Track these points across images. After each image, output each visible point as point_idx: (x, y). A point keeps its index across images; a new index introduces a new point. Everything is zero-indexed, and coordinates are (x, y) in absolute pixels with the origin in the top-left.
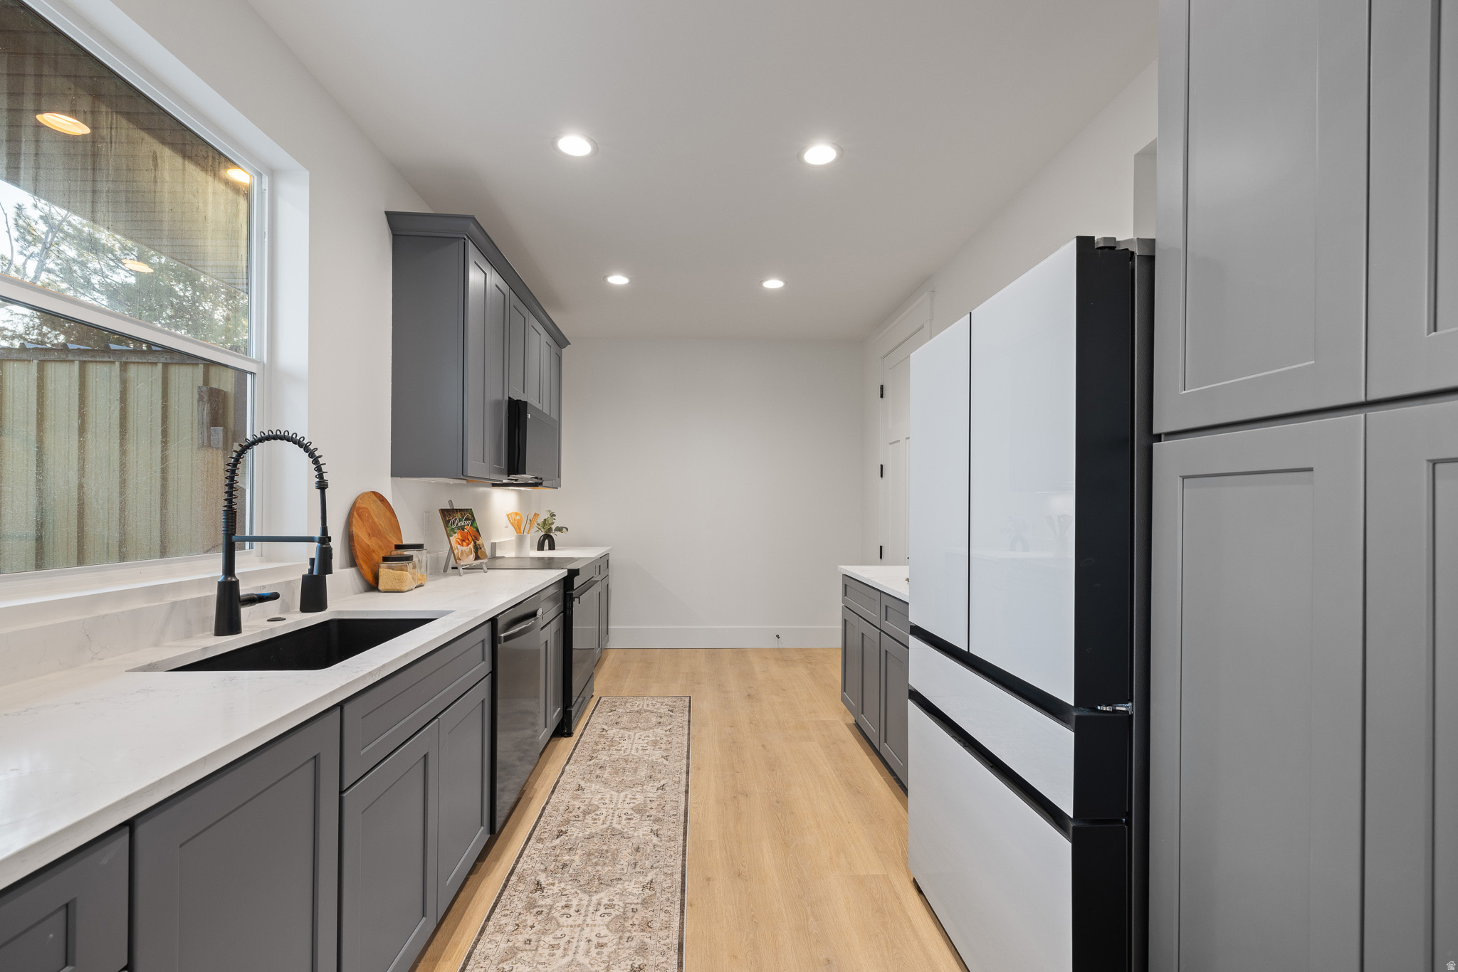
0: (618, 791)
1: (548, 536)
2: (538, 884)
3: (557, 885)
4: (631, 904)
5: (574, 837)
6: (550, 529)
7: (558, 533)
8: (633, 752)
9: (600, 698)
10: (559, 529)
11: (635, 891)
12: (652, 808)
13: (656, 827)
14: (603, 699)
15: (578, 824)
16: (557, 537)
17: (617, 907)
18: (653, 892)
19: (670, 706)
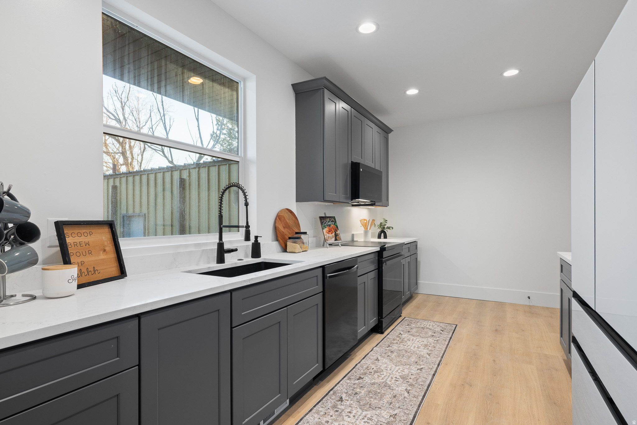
0: (396, 366)
1: (383, 232)
2: (341, 398)
3: (349, 401)
4: (381, 422)
5: (365, 382)
6: (384, 228)
7: (388, 230)
8: (412, 348)
9: (405, 318)
10: (389, 228)
11: (386, 416)
12: (410, 378)
13: (409, 388)
14: (406, 318)
15: (370, 376)
16: (388, 232)
17: (373, 421)
18: (395, 420)
19: (443, 328)
